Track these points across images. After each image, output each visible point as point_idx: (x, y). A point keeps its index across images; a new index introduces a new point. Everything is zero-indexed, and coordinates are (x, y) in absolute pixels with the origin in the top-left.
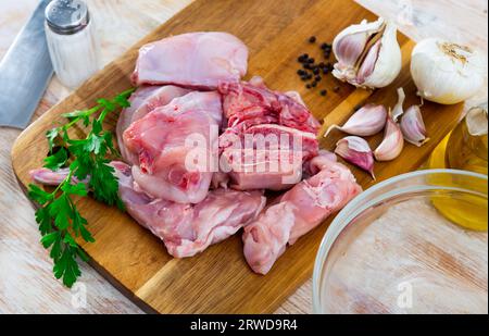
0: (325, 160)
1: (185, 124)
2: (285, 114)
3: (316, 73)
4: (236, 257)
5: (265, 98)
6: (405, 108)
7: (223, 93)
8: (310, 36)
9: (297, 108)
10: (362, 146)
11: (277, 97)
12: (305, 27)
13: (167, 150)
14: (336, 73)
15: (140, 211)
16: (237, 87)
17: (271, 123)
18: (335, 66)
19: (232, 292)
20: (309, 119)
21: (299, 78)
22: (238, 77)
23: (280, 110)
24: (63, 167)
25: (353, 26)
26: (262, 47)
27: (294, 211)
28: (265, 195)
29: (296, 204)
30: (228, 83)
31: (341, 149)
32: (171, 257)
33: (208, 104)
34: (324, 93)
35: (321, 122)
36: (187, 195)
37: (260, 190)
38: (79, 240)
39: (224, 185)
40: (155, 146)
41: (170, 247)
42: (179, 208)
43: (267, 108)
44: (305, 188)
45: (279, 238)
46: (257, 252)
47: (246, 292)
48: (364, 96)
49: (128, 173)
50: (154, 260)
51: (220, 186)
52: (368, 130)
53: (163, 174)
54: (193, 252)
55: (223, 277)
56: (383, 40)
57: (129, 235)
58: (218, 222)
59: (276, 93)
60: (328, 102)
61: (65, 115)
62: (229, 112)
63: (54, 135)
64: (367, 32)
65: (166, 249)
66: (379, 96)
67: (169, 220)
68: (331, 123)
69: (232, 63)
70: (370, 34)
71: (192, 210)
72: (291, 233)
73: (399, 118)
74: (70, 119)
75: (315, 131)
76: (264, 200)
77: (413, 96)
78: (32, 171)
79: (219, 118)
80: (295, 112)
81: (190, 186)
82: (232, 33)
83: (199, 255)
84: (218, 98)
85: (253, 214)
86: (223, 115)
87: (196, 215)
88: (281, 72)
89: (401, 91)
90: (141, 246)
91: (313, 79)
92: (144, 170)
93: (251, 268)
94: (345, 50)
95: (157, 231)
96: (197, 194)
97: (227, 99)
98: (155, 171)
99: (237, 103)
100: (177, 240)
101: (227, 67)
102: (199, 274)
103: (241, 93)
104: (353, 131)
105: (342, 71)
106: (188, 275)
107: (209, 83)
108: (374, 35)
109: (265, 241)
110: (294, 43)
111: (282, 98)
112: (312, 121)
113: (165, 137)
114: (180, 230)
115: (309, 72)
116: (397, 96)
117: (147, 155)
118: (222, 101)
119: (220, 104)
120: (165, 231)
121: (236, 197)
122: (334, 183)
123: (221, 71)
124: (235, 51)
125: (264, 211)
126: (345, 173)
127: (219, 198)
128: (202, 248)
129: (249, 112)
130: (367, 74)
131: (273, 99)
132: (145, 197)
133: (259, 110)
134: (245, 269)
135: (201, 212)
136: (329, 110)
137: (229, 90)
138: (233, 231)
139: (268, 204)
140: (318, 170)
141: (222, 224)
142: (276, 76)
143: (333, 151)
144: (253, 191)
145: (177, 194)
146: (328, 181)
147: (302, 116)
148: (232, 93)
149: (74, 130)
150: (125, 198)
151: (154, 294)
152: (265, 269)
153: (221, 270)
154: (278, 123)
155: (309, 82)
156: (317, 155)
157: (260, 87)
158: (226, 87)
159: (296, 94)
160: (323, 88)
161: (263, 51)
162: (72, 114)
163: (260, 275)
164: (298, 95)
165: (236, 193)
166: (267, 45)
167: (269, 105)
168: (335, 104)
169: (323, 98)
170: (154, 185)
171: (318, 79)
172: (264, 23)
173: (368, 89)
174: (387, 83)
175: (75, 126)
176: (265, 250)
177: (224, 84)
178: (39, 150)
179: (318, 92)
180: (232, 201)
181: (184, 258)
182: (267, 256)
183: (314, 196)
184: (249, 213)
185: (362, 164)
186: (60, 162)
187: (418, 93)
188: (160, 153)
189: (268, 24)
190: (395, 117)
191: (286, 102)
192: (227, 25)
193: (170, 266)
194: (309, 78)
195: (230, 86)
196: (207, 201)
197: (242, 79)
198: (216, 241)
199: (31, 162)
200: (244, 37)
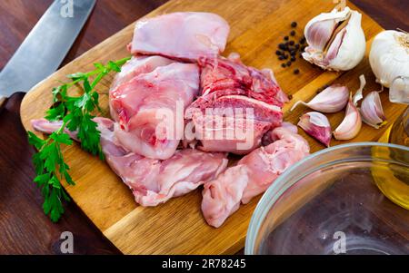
0: (287, 132)
1: (162, 90)
2: (257, 87)
3: (292, 55)
4: (195, 210)
5: (237, 72)
7: (202, 65)
8: (291, 22)
9: (267, 83)
10: (322, 121)
11: (250, 72)
12: (288, 14)
13: (142, 111)
14: (305, 56)
15: (113, 160)
16: (213, 61)
17: (241, 94)
18: (306, 49)
19: (187, 240)
20: (278, 95)
21: (276, 57)
22: (217, 53)
23: (250, 84)
25: (323, 14)
26: (248, 29)
27: (248, 174)
28: (228, 158)
29: (250, 168)
30: (205, 57)
31: (303, 123)
32: (138, 205)
33: (187, 74)
34: (296, 72)
35: (290, 98)
36: (155, 151)
37: (224, 153)
38: (64, 183)
39: (193, 146)
40: (132, 106)
41: (137, 196)
42: (147, 162)
43: (238, 81)
44: (261, 154)
45: (234, 197)
46: (212, 206)
47: (199, 241)
49: (111, 129)
50: (124, 205)
51: (189, 147)
52: (331, 108)
53: (137, 131)
54: (157, 202)
55: (182, 226)
56: (347, 28)
57: (107, 181)
58: (181, 178)
59: (250, 68)
60: (300, 81)
62: (204, 83)
64: (334, 19)
65: (133, 197)
67: (139, 172)
68: (298, 99)
69: (212, 40)
70: (337, 22)
71: (159, 165)
72: (244, 193)
74: (74, 79)
75: (280, 105)
76: (225, 161)
78: (33, 121)
79: (196, 87)
80: (265, 86)
81: (158, 144)
82: (223, 16)
83: (161, 205)
84: (197, 70)
85: (213, 174)
86: (200, 85)
87: (162, 170)
88: (261, 51)
89: (362, 78)
90: (115, 192)
91: (289, 60)
92: (122, 127)
93: (206, 219)
94: (315, 35)
95: (127, 180)
96: (164, 152)
97: (204, 71)
98: (131, 128)
99: (212, 75)
100: (143, 190)
101: (207, 42)
102: (160, 222)
103: (216, 66)
104: (316, 107)
105: (311, 54)
106: (151, 221)
107: (191, 56)
108: (340, 23)
109: (220, 198)
110: (276, 28)
111: (254, 73)
112: (281, 96)
113: (143, 100)
114: (147, 182)
115: (286, 53)
117: (125, 114)
118: (200, 72)
119: (198, 75)
120: (132, 181)
121: (200, 157)
122: (287, 152)
123: (202, 47)
124: (216, 30)
125: (223, 172)
126: (300, 144)
127: (185, 156)
128: (165, 200)
129: (222, 83)
130: (331, 57)
131: (246, 74)
132: (122, 151)
133: (231, 82)
134: (201, 221)
135: (167, 168)
136: (299, 87)
137: (206, 63)
138: (193, 186)
139: (229, 165)
140: (278, 138)
141: (184, 180)
142: (257, 54)
143: (296, 124)
144: (217, 153)
145: (147, 150)
146: (282, 149)
147: (272, 91)
148: (208, 66)
150: (105, 150)
151: (120, 234)
152: (218, 223)
153: (180, 219)
154: (246, 95)
155: (285, 62)
156: (280, 126)
157: (237, 63)
158: (203, 60)
159: (271, 70)
160: (295, 68)
161: (248, 32)
162: (74, 75)
163: (213, 227)
164: (271, 72)
165: (201, 154)
166: (253, 27)
167: (240, 78)
168: (307, 81)
169: (294, 77)
170: (130, 141)
171: (293, 60)
172: (254, 7)
173: (334, 71)
174: (351, 66)
176: (220, 206)
177: (202, 58)
179: (292, 71)
180: (196, 160)
181: (149, 207)
182: (221, 211)
183: (268, 162)
184: (209, 172)
185: (320, 137)
186: (59, 114)
188: (136, 113)
189: (257, 9)
190: (355, 101)
191: (259, 78)
192: (221, 8)
193: (137, 211)
194: (286, 58)
195: (207, 60)
196: (173, 158)
197: (221, 54)
198: (177, 194)
200: (231, 20)
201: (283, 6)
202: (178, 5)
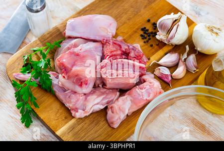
0: (149, 77)
1: (84, 57)
2: (132, 54)
3: (149, 36)
4: (103, 119)
5: (122, 47)
6: (188, 55)
7: (103, 43)
8: (148, 19)
9: (137, 52)
10: (166, 72)
11: (129, 46)
12: (146, 14)
13: (75, 69)
14: (158, 37)
15: (61, 95)
16: (110, 41)
17: (125, 58)
18: (158, 33)
19: (100, 135)
20: (143, 58)
21: (141, 38)
22: (111, 36)
23: (129, 53)
24: (29, 73)
25: (167, 16)
26: (125, 23)
27: (131, 100)
28: (119, 91)
29: (132, 97)
30: (106, 39)
31: (157, 72)
32: (73, 117)
33: (96, 48)
34: (151, 46)
35: (149, 59)
36: (82, 89)
37: (117, 89)
38: (33, 107)
39: (101, 86)
40: (69, 66)
41: (73, 113)
42: (78, 95)
43: (123, 51)
44: (137, 90)
45: (123, 112)
46: (112, 118)
47: (106, 136)
48: (170, 48)
49: (57, 77)
50: (66, 118)
51: (98, 86)
52: (170, 64)
53: (72, 79)
54: (83, 116)
55: (96, 128)
56: (180, 23)
57: (56, 106)
58: (96, 103)
59: (128, 44)
60: (153, 50)
61: (32, 49)
62: (105, 53)
63: (26, 58)
65: (71, 114)
66: (177, 49)
67: (73, 100)
68: (153, 60)
69: (109, 30)
70: (174, 20)
71: (84, 97)
72: (129, 110)
73: (185, 59)
74: (34, 51)
75: (145, 63)
76: (118, 94)
77: (193, 49)
78: (14, 74)
79: (101, 55)
80: (136, 54)
81: (84, 86)
82: (111, 16)
83: (86, 117)
84: (101, 46)
85: (112, 100)
86: (103, 53)
87: (86, 99)
88: (133, 34)
89: (187, 47)
90: (61, 111)
91: (147, 39)
92: (64, 77)
93: (109, 125)
94: (163, 26)
95: (67, 105)
96: (87, 89)
97: (105, 46)
98: (69, 78)
99: (110, 48)
100: (76, 110)
101: (106, 31)
102: (85, 126)
103: (111, 44)
104: (163, 64)
105: (160, 36)
106: (80, 126)
107: (98, 38)
108: (176, 20)
109: (117, 113)
110: (140, 21)
111: (131, 47)
112: (144, 59)
113: (74, 63)
114: (78, 106)
115: (146, 36)
116: (185, 49)
117: (65, 70)
118: (103, 47)
119: (101, 48)
120: (71, 105)
122: (151, 88)
123: (103, 33)
124: (111, 24)
125: (117, 99)
126: (157, 84)
127: (97, 92)
128: (88, 114)
129: (115, 53)
130: (171, 38)
131: (126, 47)
132: (64, 89)
133: (119, 52)
134: (107, 125)
135: (88, 98)
136: (153, 54)
138: (102, 107)
139: (120, 96)
140: (145, 81)
141: (97, 104)
142: (130, 36)
143: (153, 73)
144: (113, 89)
145: (78, 89)
146: (148, 87)
147: (140, 56)
148: (108, 44)
149: (36, 56)
150: (55, 89)
151: (64, 134)
152: (116, 126)
153: (96, 125)
154: (127, 59)
155: (145, 40)
156: (145, 75)
157: (121, 42)
158: (105, 41)
159: (138, 45)
160: (151, 43)
161: (125, 25)
162: (35, 49)
163: (113, 128)
165: (105, 90)
166: (128, 22)
168: (157, 51)
169: (151, 48)
170: (68, 84)
171: (149, 39)
172: (128, 11)
173: (172, 45)
174: (180, 43)
175: (36, 54)
176: (116, 117)
177: (104, 39)
178: (19, 64)
179: (149, 45)
180: (103, 94)
181: (79, 118)
182: (117, 120)
183: (141, 94)
184: (111, 99)
185: (166, 80)
186: (28, 70)
187: (196, 48)
188: (71, 69)
189: (129, 12)
190: (183, 59)
191: (133, 49)
192: (110, 11)
193: (73, 121)
194: (146, 38)
195: (107, 40)
196: (92, 93)
197: (113, 37)
198: (94, 111)
199: (15, 70)
200: (116, 18)
201: (143, 11)
202: (87, 10)
